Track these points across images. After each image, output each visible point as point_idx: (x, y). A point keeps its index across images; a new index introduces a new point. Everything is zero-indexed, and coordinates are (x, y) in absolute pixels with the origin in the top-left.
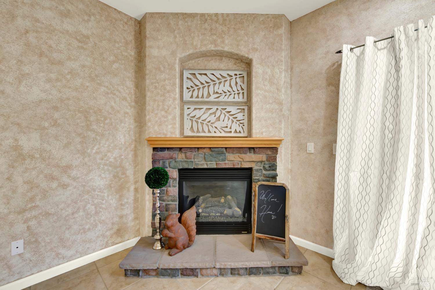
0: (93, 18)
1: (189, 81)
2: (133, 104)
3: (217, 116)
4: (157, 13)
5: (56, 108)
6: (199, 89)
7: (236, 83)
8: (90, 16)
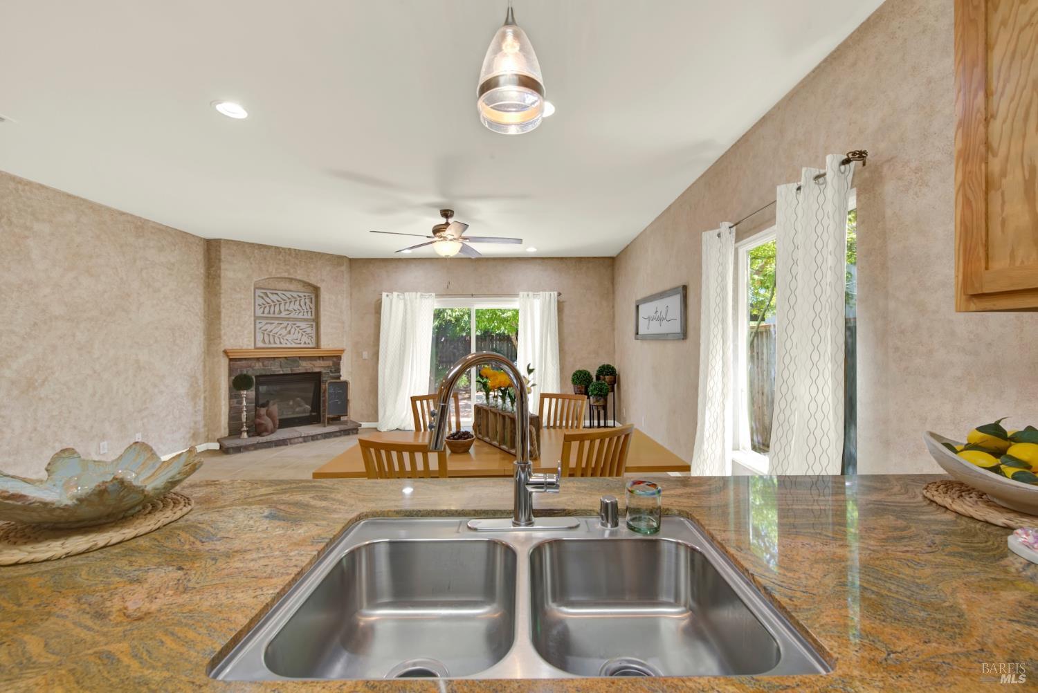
0: (177, 247)
1: (260, 299)
2: (203, 318)
3: (288, 329)
4: (232, 241)
5: (157, 328)
6: (270, 307)
7: (305, 303)
8: (175, 246)
